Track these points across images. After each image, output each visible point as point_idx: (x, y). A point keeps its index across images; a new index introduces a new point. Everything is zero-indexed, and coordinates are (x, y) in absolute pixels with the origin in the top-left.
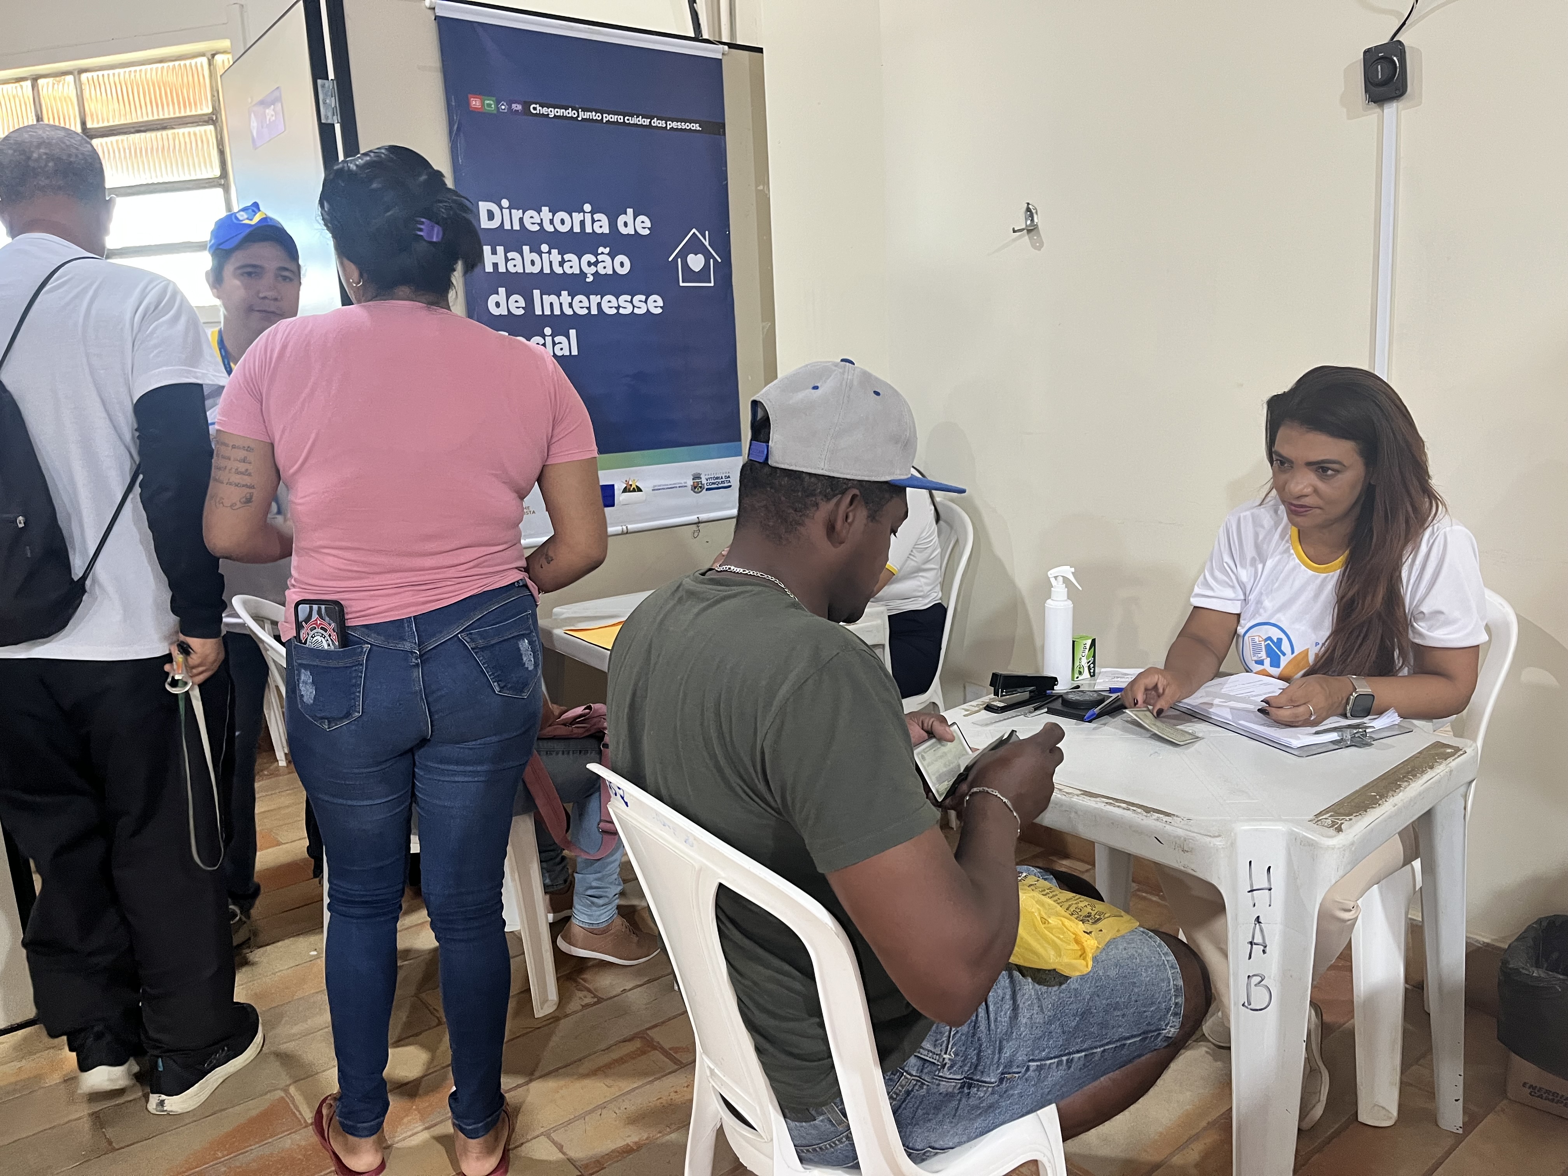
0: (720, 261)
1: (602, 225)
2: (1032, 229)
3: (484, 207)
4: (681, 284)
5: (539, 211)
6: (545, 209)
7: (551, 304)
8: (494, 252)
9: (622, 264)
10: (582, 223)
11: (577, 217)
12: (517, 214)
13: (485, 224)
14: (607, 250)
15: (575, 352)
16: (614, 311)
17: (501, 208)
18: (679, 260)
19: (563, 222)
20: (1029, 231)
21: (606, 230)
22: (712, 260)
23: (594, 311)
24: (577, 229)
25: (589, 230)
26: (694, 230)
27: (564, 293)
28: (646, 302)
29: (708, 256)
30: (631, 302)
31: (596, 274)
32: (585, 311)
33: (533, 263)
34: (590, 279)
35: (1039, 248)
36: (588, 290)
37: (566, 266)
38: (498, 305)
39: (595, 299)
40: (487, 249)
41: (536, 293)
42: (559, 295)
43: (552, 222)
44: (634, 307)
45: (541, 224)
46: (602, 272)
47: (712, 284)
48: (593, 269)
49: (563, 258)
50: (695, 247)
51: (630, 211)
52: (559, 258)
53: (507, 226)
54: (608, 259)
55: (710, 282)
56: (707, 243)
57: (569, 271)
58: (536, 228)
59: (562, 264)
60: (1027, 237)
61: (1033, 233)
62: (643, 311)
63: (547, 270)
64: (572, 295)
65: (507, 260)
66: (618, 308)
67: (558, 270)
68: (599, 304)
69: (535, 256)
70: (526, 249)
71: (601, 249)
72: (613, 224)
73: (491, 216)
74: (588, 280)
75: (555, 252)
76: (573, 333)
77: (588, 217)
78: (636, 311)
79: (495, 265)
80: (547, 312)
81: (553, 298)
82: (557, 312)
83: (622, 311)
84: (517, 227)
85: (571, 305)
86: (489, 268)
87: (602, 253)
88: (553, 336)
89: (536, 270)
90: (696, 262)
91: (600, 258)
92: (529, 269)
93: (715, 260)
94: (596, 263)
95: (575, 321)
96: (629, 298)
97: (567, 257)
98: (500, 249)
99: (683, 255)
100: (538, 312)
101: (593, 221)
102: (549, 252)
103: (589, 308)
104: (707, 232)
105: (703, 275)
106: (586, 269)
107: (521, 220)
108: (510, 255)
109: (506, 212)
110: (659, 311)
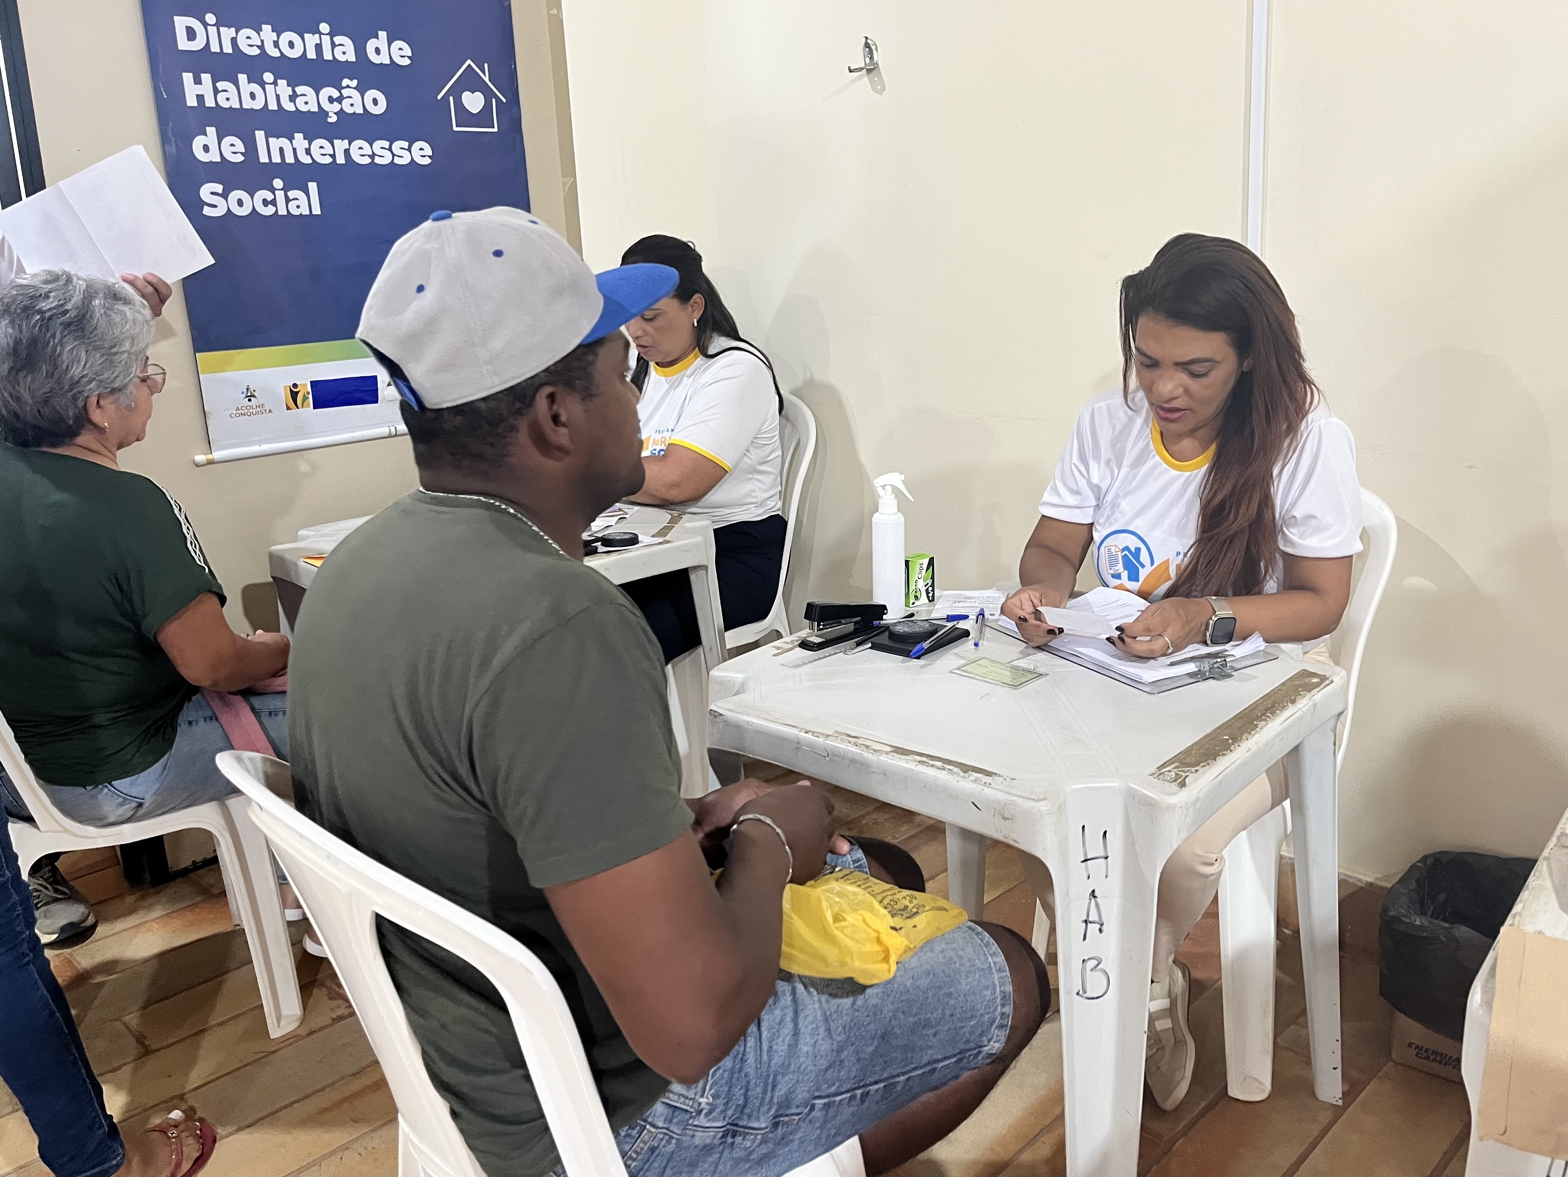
0: (504, 101)
1: (346, 50)
2: (872, 69)
3: (181, 23)
4: (455, 129)
5: (258, 30)
6: (266, 28)
7: (281, 150)
8: (198, 81)
9: (375, 101)
10: (319, 47)
11: (311, 40)
12: (228, 33)
13: (183, 44)
14: (354, 83)
15: (317, 211)
16: (367, 160)
17: (205, 25)
18: (451, 98)
19: (291, 45)
20: (869, 71)
21: (352, 58)
22: (494, 100)
23: (341, 160)
24: (312, 55)
25: (328, 56)
26: (469, 62)
27: (299, 136)
28: (409, 150)
29: (488, 95)
30: (390, 149)
31: (340, 113)
32: (329, 160)
33: (253, 96)
34: (333, 119)
35: (880, 92)
36: (331, 133)
37: (299, 101)
38: (206, 149)
39: (341, 145)
40: (188, 77)
41: (260, 135)
42: (291, 139)
43: (276, 44)
44: (393, 155)
45: (261, 47)
46: (349, 110)
47: (496, 130)
48: (336, 107)
49: (294, 91)
50: (471, 82)
51: (383, 34)
52: (289, 91)
53: (215, 48)
54: (356, 94)
55: (494, 127)
56: (487, 79)
57: (304, 108)
58: (256, 51)
59: (293, 98)
60: (866, 78)
61: (874, 73)
62: (405, 161)
63: (273, 106)
64: (310, 138)
65: (216, 91)
66: (373, 156)
67: (289, 107)
68: (347, 152)
69: (255, 88)
70: (242, 78)
71: (345, 82)
72: (360, 50)
73: (191, 34)
74: (329, 120)
75: (282, 83)
76: (313, 186)
77: (326, 40)
78: (397, 161)
79: (200, 98)
80: (276, 159)
81: (284, 142)
82: (290, 159)
83: (378, 160)
84: (228, 49)
85: (308, 152)
86: (192, 102)
87: (348, 87)
88: (285, 189)
89: (258, 105)
90: (473, 102)
91: (345, 92)
92: (248, 104)
93: (498, 100)
94: (340, 100)
95: (315, 171)
96: (386, 144)
97: (299, 90)
98: (206, 78)
99: (456, 93)
100: (264, 159)
101: (333, 45)
102: (275, 83)
103: (333, 156)
104: (486, 65)
105: (483, 117)
106: (326, 106)
107: (234, 41)
108: (221, 85)
109: (212, 30)
110: (427, 161)
